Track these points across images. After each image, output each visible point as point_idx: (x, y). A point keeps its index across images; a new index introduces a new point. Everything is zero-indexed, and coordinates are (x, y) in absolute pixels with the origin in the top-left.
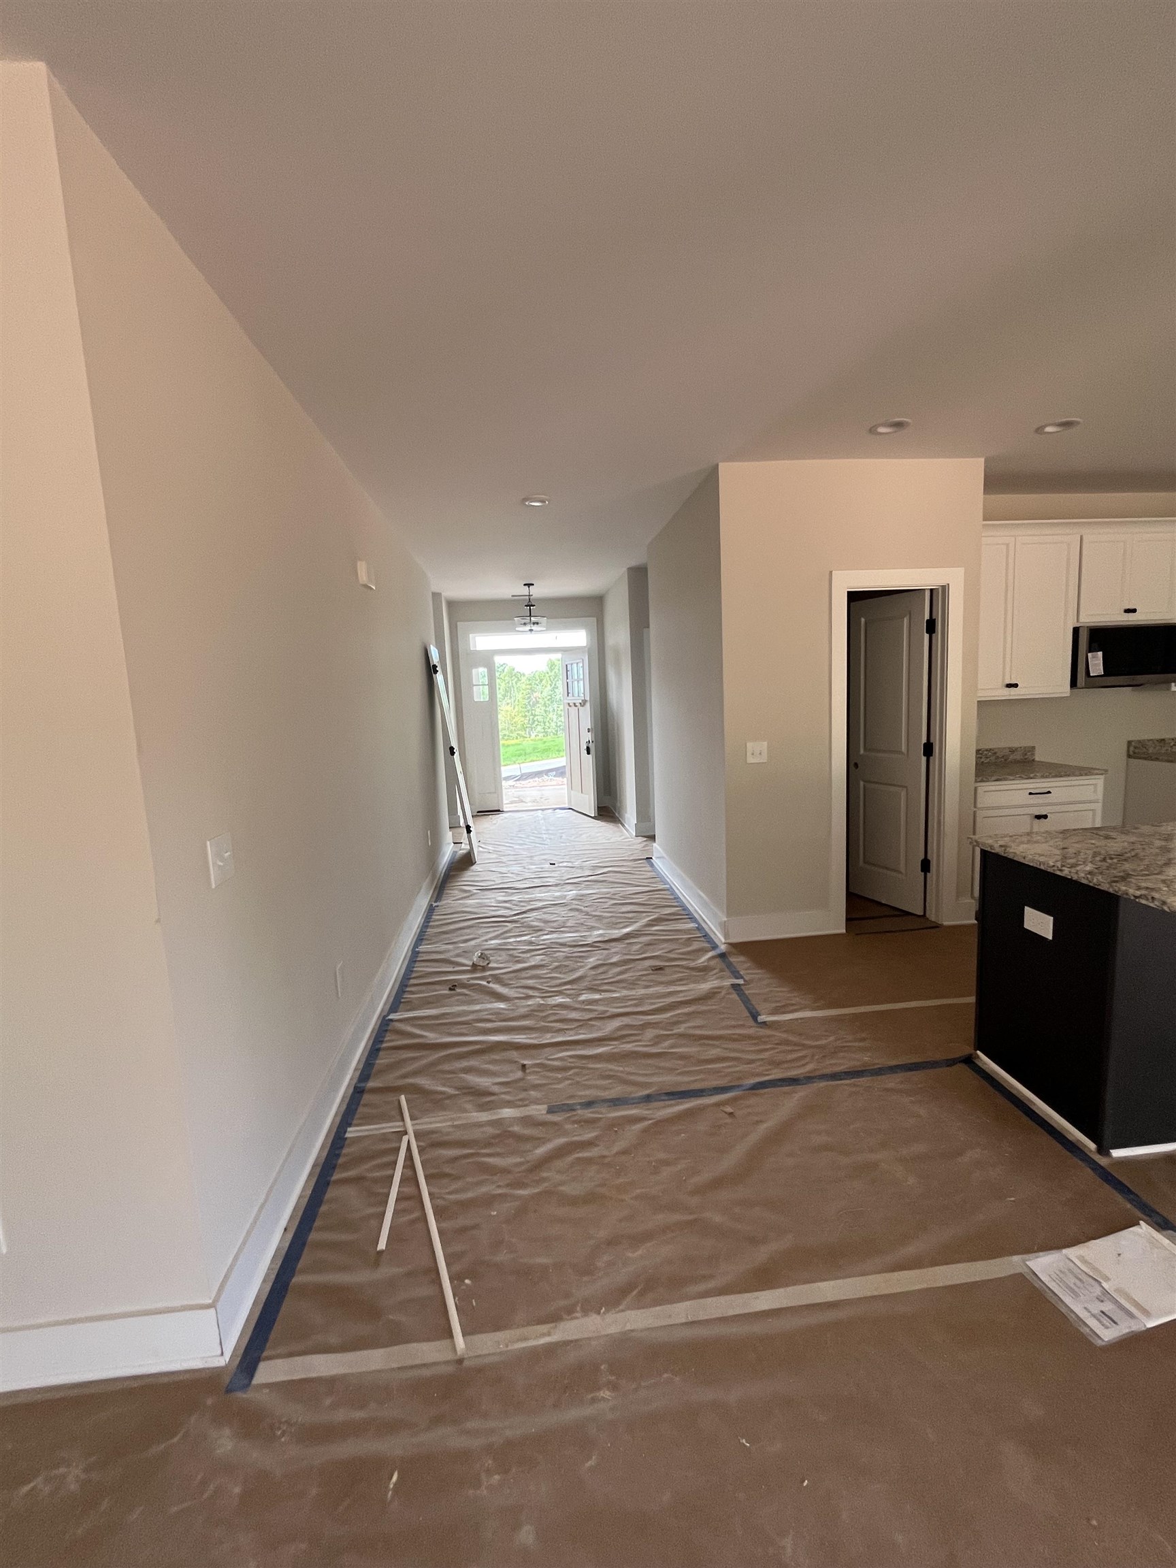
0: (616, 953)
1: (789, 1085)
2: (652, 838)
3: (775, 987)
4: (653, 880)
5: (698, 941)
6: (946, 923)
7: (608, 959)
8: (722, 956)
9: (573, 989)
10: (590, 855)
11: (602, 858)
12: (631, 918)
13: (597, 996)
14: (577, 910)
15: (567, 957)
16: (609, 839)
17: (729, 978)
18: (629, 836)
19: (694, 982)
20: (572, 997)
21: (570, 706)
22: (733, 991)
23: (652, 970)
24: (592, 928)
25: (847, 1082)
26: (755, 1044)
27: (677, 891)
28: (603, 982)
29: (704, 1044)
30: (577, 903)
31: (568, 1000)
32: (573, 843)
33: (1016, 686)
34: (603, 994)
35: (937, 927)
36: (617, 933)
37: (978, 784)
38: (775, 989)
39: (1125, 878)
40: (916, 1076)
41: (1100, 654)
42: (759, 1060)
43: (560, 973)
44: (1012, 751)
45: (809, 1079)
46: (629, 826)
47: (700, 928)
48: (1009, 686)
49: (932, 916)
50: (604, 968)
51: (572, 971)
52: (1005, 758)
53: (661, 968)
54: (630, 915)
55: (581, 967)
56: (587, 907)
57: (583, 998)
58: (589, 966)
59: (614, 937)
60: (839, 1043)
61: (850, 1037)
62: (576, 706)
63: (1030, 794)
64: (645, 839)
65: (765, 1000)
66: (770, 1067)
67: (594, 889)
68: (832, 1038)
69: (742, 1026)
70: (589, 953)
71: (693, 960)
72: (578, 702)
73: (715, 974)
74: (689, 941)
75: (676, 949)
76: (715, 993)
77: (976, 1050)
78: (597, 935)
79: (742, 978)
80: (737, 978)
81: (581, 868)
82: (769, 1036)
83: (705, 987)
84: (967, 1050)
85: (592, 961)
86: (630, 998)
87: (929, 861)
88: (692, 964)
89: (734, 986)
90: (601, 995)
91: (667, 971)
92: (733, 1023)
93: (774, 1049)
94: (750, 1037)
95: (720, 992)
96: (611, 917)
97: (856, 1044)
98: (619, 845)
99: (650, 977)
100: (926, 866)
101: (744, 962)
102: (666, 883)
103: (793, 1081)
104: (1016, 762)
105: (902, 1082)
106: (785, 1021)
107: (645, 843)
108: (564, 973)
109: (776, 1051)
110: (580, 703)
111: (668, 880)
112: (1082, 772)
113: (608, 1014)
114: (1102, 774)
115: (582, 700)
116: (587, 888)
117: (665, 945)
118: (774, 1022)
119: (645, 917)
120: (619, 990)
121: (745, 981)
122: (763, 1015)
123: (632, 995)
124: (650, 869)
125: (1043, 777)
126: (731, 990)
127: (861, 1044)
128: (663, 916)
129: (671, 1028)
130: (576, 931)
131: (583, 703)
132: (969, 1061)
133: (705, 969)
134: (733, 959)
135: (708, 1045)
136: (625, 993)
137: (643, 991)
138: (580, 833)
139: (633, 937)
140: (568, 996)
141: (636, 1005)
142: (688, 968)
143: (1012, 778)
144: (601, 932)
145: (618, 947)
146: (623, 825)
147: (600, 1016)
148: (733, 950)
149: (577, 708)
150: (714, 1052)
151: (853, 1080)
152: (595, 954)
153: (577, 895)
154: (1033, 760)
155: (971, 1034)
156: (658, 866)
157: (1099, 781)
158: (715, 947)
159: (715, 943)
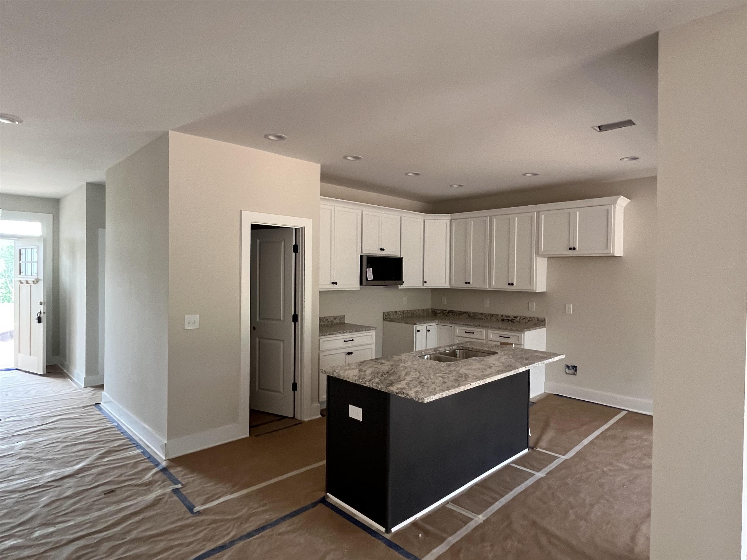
0: (70, 487)
1: (219, 552)
2: (101, 387)
3: (205, 484)
4: (101, 421)
5: (143, 463)
6: (306, 420)
7: (61, 495)
8: (164, 470)
9: (26, 529)
10: (41, 408)
11: (51, 409)
12: (83, 456)
13: (51, 529)
14: (27, 457)
15: (17, 502)
16: (57, 392)
17: (170, 485)
18: (78, 388)
19: (142, 495)
20: (24, 536)
21: (22, 283)
22: (175, 495)
23: (105, 494)
24: (42, 471)
25: (258, 536)
26: (191, 530)
27: (124, 427)
28: (57, 515)
29: (152, 542)
30: (26, 451)
31: (20, 541)
32: (20, 399)
33: (336, 283)
34: (57, 526)
35: (301, 423)
36: (68, 470)
37: (320, 337)
38: (205, 485)
39: (392, 384)
40: (296, 519)
41: (371, 269)
42: (196, 540)
43: (10, 518)
44: (335, 318)
45: (232, 543)
46: (78, 380)
47: (145, 452)
48: (333, 283)
49: (298, 417)
50: (58, 503)
51: (24, 513)
52: (332, 322)
53: (112, 491)
54: (82, 453)
55: (33, 508)
56: (37, 453)
57: (37, 534)
58: (42, 505)
59: (67, 474)
60: (250, 512)
61: (256, 506)
62: (28, 283)
63: (345, 341)
64: (93, 389)
65: (199, 495)
66: (204, 543)
67: (45, 436)
68: (245, 510)
69: (182, 519)
70: (42, 493)
71: (140, 478)
72: (30, 281)
73: (159, 485)
74: (136, 464)
75: (126, 473)
76: (161, 499)
77: (327, 493)
78: (49, 476)
79: (180, 483)
80: (176, 484)
81: (30, 420)
82: (202, 521)
83: (151, 497)
84: (322, 494)
85: (45, 500)
86: (84, 522)
87: (296, 384)
88: (140, 482)
89: (176, 491)
90: (55, 527)
91: (118, 492)
92: (176, 518)
93: (206, 529)
94: (188, 526)
95: (162, 498)
96: (63, 458)
97: (261, 509)
98: (68, 396)
99: (103, 500)
100: (294, 387)
101: (181, 471)
102: (113, 421)
103: (222, 548)
104: (337, 324)
105: (289, 526)
106: (214, 506)
107: (94, 392)
108: (16, 517)
109: (208, 530)
110: (33, 281)
111: (116, 419)
112: (366, 329)
113: (64, 542)
114: (374, 330)
115: (35, 279)
116: (38, 436)
117: (115, 472)
118: (205, 510)
119: (95, 453)
120: (73, 518)
121: (182, 485)
122: (197, 506)
123: (86, 520)
124: (98, 412)
125: (350, 332)
126: (173, 494)
127: (264, 508)
128: (113, 449)
129: (124, 537)
130: (26, 477)
131: (36, 282)
132: (324, 501)
133: (150, 484)
134: (172, 471)
135: (156, 541)
136: (79, 519)
137: (97, 514)
138: (28, 389)
139: (85, 471)
140: (20, 537)
141: (91, 527)
142: (136, 485)
143: (335, 333)
144: (53, 472)
145: (72, 481)
146: (72, 379)
147: (55, 546)
148: (172, 464)
149: (29, 285)
150: (161, 545)
151: (260, 534)
152: (48, 493)
153: (27, 444)
154: (344, 323)
155: (324, 484)
156: (105, 408)
157: (373, 333)
158: (157, 464)
159: (158, 462)
